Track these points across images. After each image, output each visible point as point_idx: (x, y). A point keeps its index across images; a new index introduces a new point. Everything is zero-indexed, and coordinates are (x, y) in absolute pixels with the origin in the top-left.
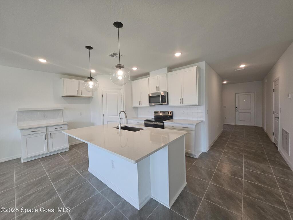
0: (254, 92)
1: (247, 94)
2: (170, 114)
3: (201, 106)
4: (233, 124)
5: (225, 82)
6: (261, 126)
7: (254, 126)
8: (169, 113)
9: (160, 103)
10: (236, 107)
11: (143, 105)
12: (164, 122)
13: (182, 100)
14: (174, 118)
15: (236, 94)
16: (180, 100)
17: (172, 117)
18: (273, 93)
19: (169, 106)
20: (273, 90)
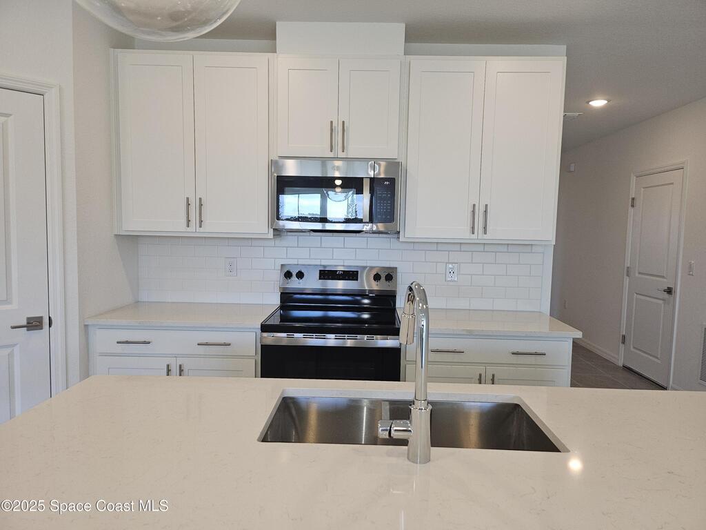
8: (377, 277)
16: (473, 212)
17: (395, 296)
18: (631, 210)
19: (401, 240)
20: (633, 199)
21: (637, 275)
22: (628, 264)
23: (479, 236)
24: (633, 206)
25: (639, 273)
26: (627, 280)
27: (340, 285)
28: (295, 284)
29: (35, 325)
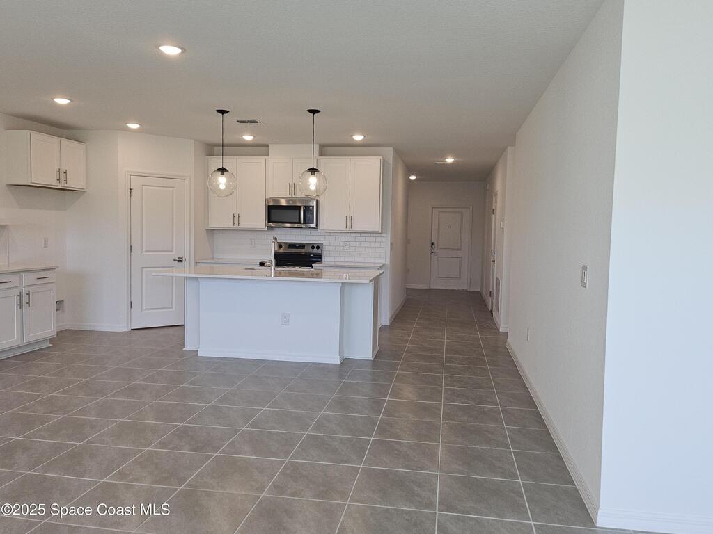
0: (469, 208)
1: (456, 212)
2: (315, 251)
3: (383, 235)
4: (425, 287)
5: (413, 178)
6: (479, 290)
7: (466, 291)
8: (313, 247)
9: (299, 222)
10: (433, 244)
11: (244, 224)
12: (313, 265)
13: (350, 220)
14: (323, 259)
15: (433, 208)
16: (347, 219)
17: (321, 256)
23: (349, 229)
27: (297, 250)
29: (180, 260)
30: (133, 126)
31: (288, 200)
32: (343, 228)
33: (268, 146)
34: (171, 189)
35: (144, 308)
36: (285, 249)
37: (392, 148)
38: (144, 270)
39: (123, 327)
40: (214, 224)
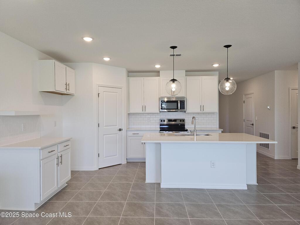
8: (181, 121)
9: (178, 109)
16: (201, 107)
17: (185, 125)
18: (244, 104)
19: (186, 113)
20: (244, 101)
21: (246, 121)
22: (244, 118)
23: (202, 111)
24: (244, 103)
25: (247, 121)
26: (244, 123)
27: (173, 123)
28: (163, 123)
29: (120, 130)
30: (107, 59)
31: (168, 98)
32: (199, 111)
33: (159, 72)
34: (116, 93)
35: (104, 157)
36: (167, 122)
37: (218, 72)
38: (104, 136)
39: (95, 168)
40: (132, 111)
